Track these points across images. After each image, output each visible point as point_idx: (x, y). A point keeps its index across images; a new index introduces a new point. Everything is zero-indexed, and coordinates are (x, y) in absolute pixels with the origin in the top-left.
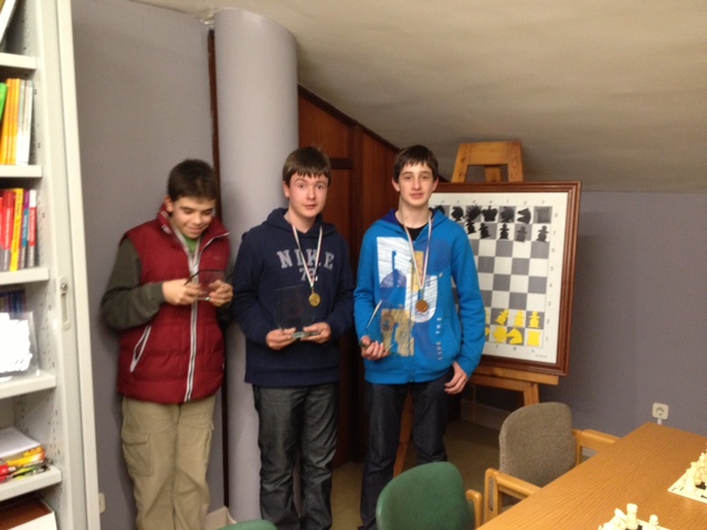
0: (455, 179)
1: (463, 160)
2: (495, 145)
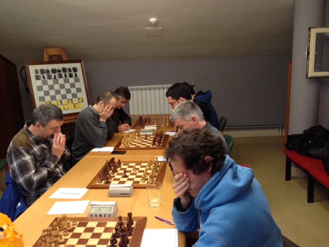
0: (45, 60)
1: (46, 54)
2: (56, 49)
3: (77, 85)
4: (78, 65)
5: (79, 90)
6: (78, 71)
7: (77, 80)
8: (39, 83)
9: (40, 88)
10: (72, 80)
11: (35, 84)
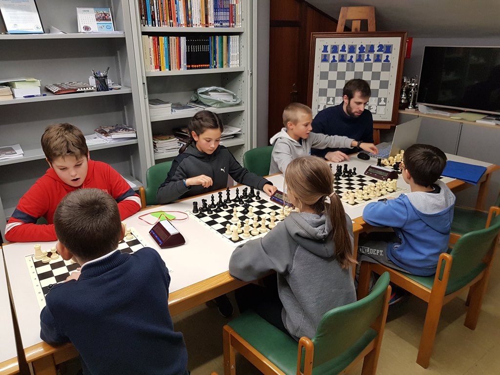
1: (343, 16)
3: (384, 76)
4: (395, 42)
5: (384, 85)
6: (393, 51)
7: (386, 67)
8: (325, 66)
9: (324, 76)
10: (377, 67)
11: (319, 67)
